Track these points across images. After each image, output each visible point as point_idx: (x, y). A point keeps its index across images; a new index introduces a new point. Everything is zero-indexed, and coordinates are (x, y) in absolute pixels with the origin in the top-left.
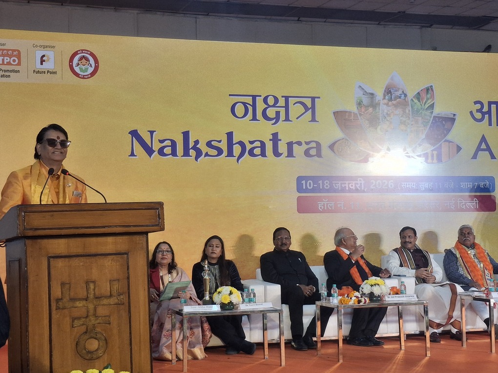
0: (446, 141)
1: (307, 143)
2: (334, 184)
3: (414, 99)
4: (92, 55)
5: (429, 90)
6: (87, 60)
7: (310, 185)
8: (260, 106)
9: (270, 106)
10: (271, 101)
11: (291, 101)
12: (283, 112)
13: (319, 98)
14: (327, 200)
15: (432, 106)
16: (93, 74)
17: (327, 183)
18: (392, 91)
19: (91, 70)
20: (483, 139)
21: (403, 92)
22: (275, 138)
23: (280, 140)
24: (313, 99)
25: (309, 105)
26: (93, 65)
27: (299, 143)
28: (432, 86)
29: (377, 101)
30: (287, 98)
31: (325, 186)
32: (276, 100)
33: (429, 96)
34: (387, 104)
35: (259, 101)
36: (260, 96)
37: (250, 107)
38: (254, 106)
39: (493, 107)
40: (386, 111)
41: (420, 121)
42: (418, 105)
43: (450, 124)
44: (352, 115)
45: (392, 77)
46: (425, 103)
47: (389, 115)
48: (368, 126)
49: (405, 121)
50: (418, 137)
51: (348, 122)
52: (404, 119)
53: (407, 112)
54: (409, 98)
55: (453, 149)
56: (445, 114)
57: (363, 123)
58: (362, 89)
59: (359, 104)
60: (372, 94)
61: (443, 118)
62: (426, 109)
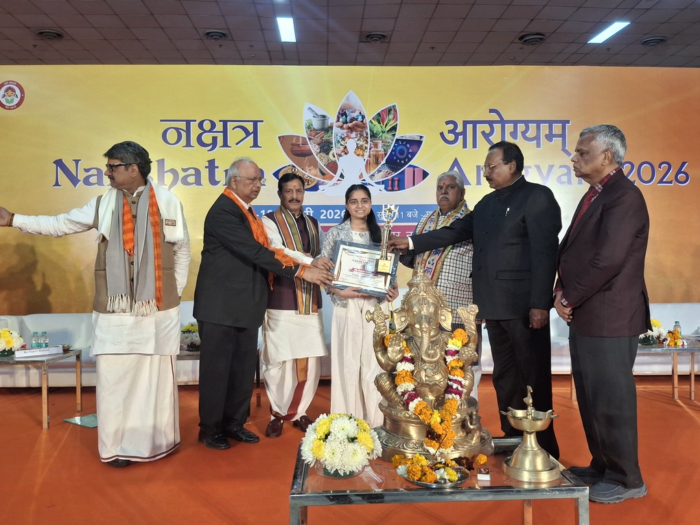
0: (410, 166)
3: (373, 121)
4: (18, 85)
5: (391, 110)
6: (13, 90)
8: (195, 131)
9: (206, 132)
10: (206, 125)
11: (230, 125)
12: (220, 137)
13: (262, 121)
15: (394, 128)
16: (18, 105)
18: (347, 112)
19: (16, 101)
20: (456, 163)
21: (360, 113)
22: (212, 165)
23: (218, 167)
24: (255, 123)
25: (251, 129)
26: (19, 97)
28: (394, 106)
29: (330, 124)
30: (225, 123)
32: (213, 125)
33: (391, 117)
34: (341, 127)
35: (194, 126)
36: (195, 121)
37: (184, 133)
38: (188, 131)
39: (470, 127)
40: (340, 135)
41: (380, 145)
42: (378, 128)
43: (415, 147)
44: (301, 139)
45: (347, 97)
46: (386, 125)
47: (343, 139)
48: (319, 151)
49: (362, 146)
50: (377, 163)
51: (294, 148)
52: (361, 143)
53: (365, 135)
54: (367, 120)
55: (418, 175)
56: (410, 137)
57: (313, 148)
58: (313, 111)
59: (309, 127)
60: (324, 116)
61: (408, 141)
62: (388, 131)
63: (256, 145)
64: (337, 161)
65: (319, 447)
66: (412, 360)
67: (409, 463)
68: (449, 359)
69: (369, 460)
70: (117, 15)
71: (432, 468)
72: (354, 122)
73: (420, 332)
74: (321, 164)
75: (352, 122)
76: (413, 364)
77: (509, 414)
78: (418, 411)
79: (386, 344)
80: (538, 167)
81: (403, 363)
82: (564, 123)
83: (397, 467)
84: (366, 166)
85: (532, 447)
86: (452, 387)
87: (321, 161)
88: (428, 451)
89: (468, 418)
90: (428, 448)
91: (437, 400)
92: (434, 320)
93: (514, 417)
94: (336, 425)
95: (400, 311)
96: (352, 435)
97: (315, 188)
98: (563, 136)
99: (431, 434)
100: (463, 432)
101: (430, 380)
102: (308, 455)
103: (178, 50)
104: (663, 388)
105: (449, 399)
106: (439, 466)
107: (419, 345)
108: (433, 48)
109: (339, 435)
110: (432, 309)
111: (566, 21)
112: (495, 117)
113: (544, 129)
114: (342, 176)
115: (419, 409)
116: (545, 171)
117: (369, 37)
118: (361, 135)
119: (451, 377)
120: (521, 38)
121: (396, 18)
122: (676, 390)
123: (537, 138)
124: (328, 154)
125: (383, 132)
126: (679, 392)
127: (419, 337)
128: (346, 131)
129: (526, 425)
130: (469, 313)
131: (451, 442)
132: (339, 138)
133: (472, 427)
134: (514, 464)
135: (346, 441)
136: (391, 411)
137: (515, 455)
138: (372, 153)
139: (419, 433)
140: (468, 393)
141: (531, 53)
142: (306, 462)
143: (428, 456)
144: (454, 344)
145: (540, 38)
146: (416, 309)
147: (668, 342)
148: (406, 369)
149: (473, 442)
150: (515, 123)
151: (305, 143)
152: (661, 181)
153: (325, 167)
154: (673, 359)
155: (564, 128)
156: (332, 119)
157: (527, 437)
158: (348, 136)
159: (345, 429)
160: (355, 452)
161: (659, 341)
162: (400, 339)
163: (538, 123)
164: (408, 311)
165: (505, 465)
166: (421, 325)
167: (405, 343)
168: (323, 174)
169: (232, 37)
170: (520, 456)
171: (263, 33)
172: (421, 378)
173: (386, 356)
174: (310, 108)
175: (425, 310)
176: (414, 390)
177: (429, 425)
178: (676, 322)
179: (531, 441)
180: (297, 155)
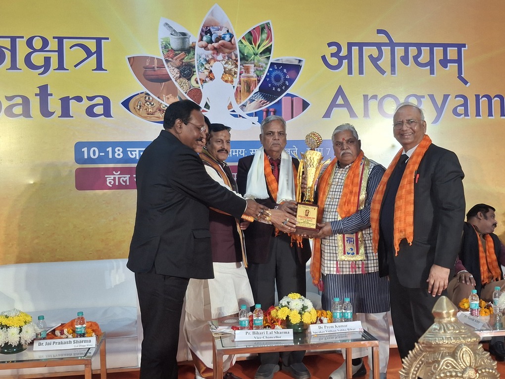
0: (288, 95)
1: (90, 99)
2: (129, 153)
3: (243, 41)
5: (264, 28)
7: (95, 153)
8: (22, 50)
9: (35, 51)
10: (37, 43)
11: (67, 43)
12: (54, 57)
13: (107, 39)
14: (119, 172)
15: (268, 50)
17: (119, 150)
18: (212, 30)
20: (340, 92)
21: (228, 31)
22: (44, 93)
23: (51, 95)
24: (99, 41)
25: (93, 49)
27: (79, 99)
28: (268, 24)
29: (191, 43)
30: (60, 40)
31: (116, 155)
32: (45, 42)
33: (264, 36)
34: (205, 48)
35: (21, 44)
36: (23, 37)
37: (8, 52)
38: (13, 50)
39: (355, 50)
43: (293, 72)
45: (212, 11)
46: (259, 46)
47: (208, 62)
48: (178, 75)
49: (230, 70)
50: (249, 91)
51: (148, 72)
52: (229, 67)
53: (234, 58)
54: (237, 39)
55: (297, 106)
56: (287, 60)
57: (172, 72)
58: (170, 27)
59: (166, 47)
60: (184, 34)
61: (285, 66)
62: (261, 53)
63: (99, 67)
64: (201, 88)
72: (220, 42)
74: (182, 91)
75: (218, 42)
80: (432, 97)
82: (460, 46)
84: (236, 94)
98: (459, 61)
112: (383, 38)
113: (438, 52)
114: (206, 106)
116: (439, 103)
118: (229, 58)
123: (431, 63)
124: (189, 79)
125: (255, 54)
128: (210, 52)
132: (202, 61)
138: (242, 79)
150: (406, 46)
151: (161, 66)
153: (185, 95)
155: (459, 53)
156: (194, 37)
163: (432, 46)
174: (167, 24)
180: (152, 80)
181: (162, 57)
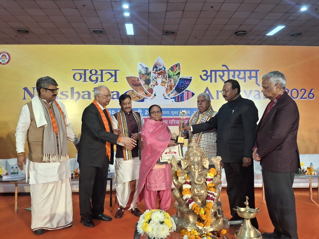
0: (186, 90)
3: (169, 70)
4: (8, 54)
5: (177, 65)
6: (5, 56)
8: (88, 74)
9: (93, 75)
10: (93, 72)
11: (104, 72)
12: (100, 77)
13: (119, 70)
15: (179, 73)
16: (7, 62)
18: (157, 66)
19: (7, 61)
20: (207, 89)
21: (163, 67)
24: (116, 71)
25: (114, 74)
26: (8, 59)
28: (179, 64)
29: (149, 71)
32: (96, 72)
33: (177, 68)
34: (155, 73)
35: (88, 72)
36: (88, 70)
37: (83, 75)
38: (85, 74)
39: (213, 73)
40: (154, 76)
41: (172, 81)
42: (171, 73)
43: (188, 82)
44: (136, 78)
45: (158, 59)
46: (175, 72)
47: (156, 78)
48: (144, 83)
49: (164, 81)
50: (171, 89)
51: (133, 82)
52: (164, 80)
53: (165, 77)
54: (167, 70)
55: (190, 95)
56: (186, 77)
57: (142, 82)
58: (142, 66)
59: (140, 73)
60: (147, 68)
61: (185, 79)
62: (176, 75)
63: (116, 81)
64: (153, 88)
65: (146, 226)
66: (190, 183)
67: (189, 234)
68: (208, 182)
69: (170, 233)
70: (53, 22)
71: (200, 237)
72: (160, 71)
73: (194, 170)
74: (146, 89)
75: (159, 70)
76: (191, 185)
77: (237, 210)
78: (193, 208)
79: (178, 175)
80: (245, 91)
81: (186, 185)
82: (257, 71)
83: (183, 236)
84: (166, 90)
85: (248, 226)
86: (209, 196)
87: (146, 88)
88: (198, 228)
89: (217, 211)
90: (198, 226)
91: (202, 202)
92: (200, 164)
93: (240, 212)
94: (154, 216)
95: (184, 159)
96: (162, 221)
97: (143, 101)
98: (256, 77)
99: (200, 220)
100: (215, 218)
101: (199, 193)
102: (140, 230)
103: (81, 38)
104: (305, 194)
105: (208, 202)
106: (204, 235)
107: (193, 176)
108: (196, 38)
109: (155, 221)
110: (199, 159)
111: (256, 25)
112: (225, 68)
113: (248, 74)
114: (155, 95)
115: (194, 207)
116: (248, 93)
117: (167, 33)
118: (164, 77)
119: (209, 192)
120: (236, 33)
121: (179, 24)
122: (311, 195)
123: (244, 78)
124: (148, 85)
125: (174, 75)
126: (312, 196)
127: (193, 172)
128: (157, 75)
129: (245, 215)
130: (217, 161)
131: (210, 224)
132: (154, 78)
133: (219, 216)
134: (240, 234)
135: (159, 223)
136: (180, 208)
137: (240, 230)
138: (168, 85)
139: (194, 219)
140: (217, 200)
141: (240, 40)
142: (139, 233)
143: (198, 230)
144: (210, 176)
145: (244, 33)
146: (192, 158)
147: (308, 172)
148: (187, 188)
149: (220, 223)
150: (234, 71)
151: (138, 80)
152: (302, 98)
153: (147, 91)
154: (310, 180)
155: (256, 74)
156: (151, 69)
157: (246, 221)
158: (158, 77)
159: (159, 217)
160: (163, 229)
161: (304, 172)
162: (184, 173)
163: (245, 71)
164: (188, 159)
165: (236, 235)
166: (194, 166)
167: (186, 175)
168: (146, 94)
169: (105, 32)
170: (243, 230)
171: (119, 31)
172: (194, 192)
173: (177, 181)
174: (141, 64)
175: (196, 159)
176: (191, 198)
177: (199, 215)
178: (311, 163)
179: (248, 223)
180: (135, 85)
181: (139, 77)
